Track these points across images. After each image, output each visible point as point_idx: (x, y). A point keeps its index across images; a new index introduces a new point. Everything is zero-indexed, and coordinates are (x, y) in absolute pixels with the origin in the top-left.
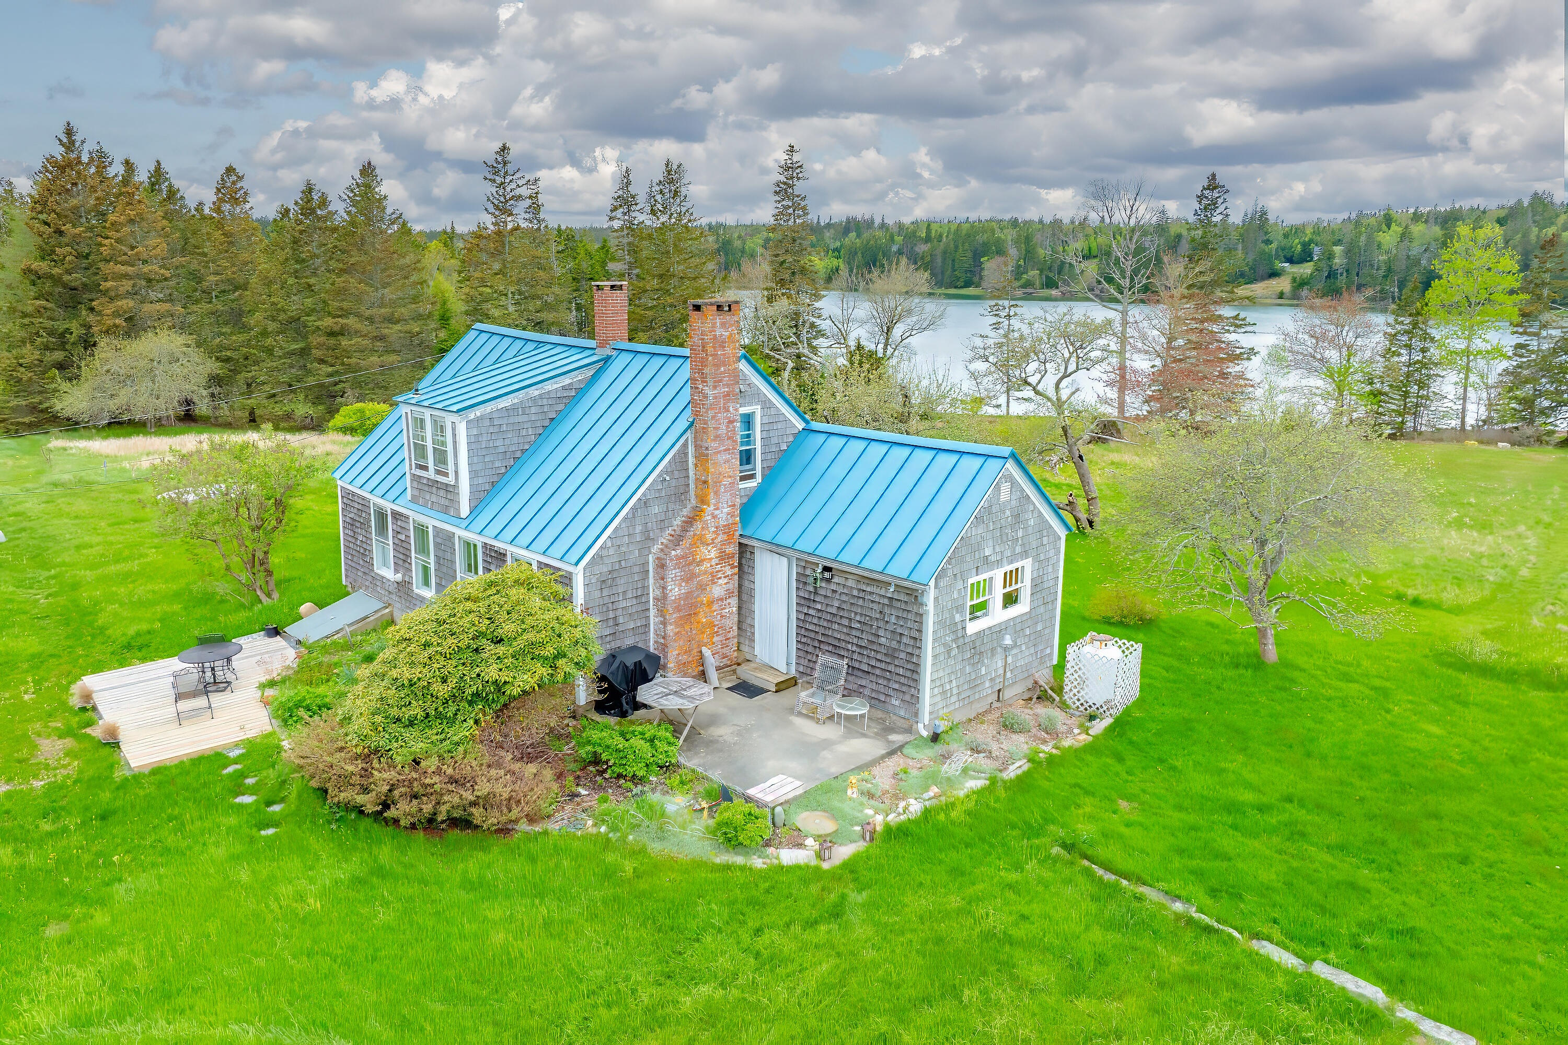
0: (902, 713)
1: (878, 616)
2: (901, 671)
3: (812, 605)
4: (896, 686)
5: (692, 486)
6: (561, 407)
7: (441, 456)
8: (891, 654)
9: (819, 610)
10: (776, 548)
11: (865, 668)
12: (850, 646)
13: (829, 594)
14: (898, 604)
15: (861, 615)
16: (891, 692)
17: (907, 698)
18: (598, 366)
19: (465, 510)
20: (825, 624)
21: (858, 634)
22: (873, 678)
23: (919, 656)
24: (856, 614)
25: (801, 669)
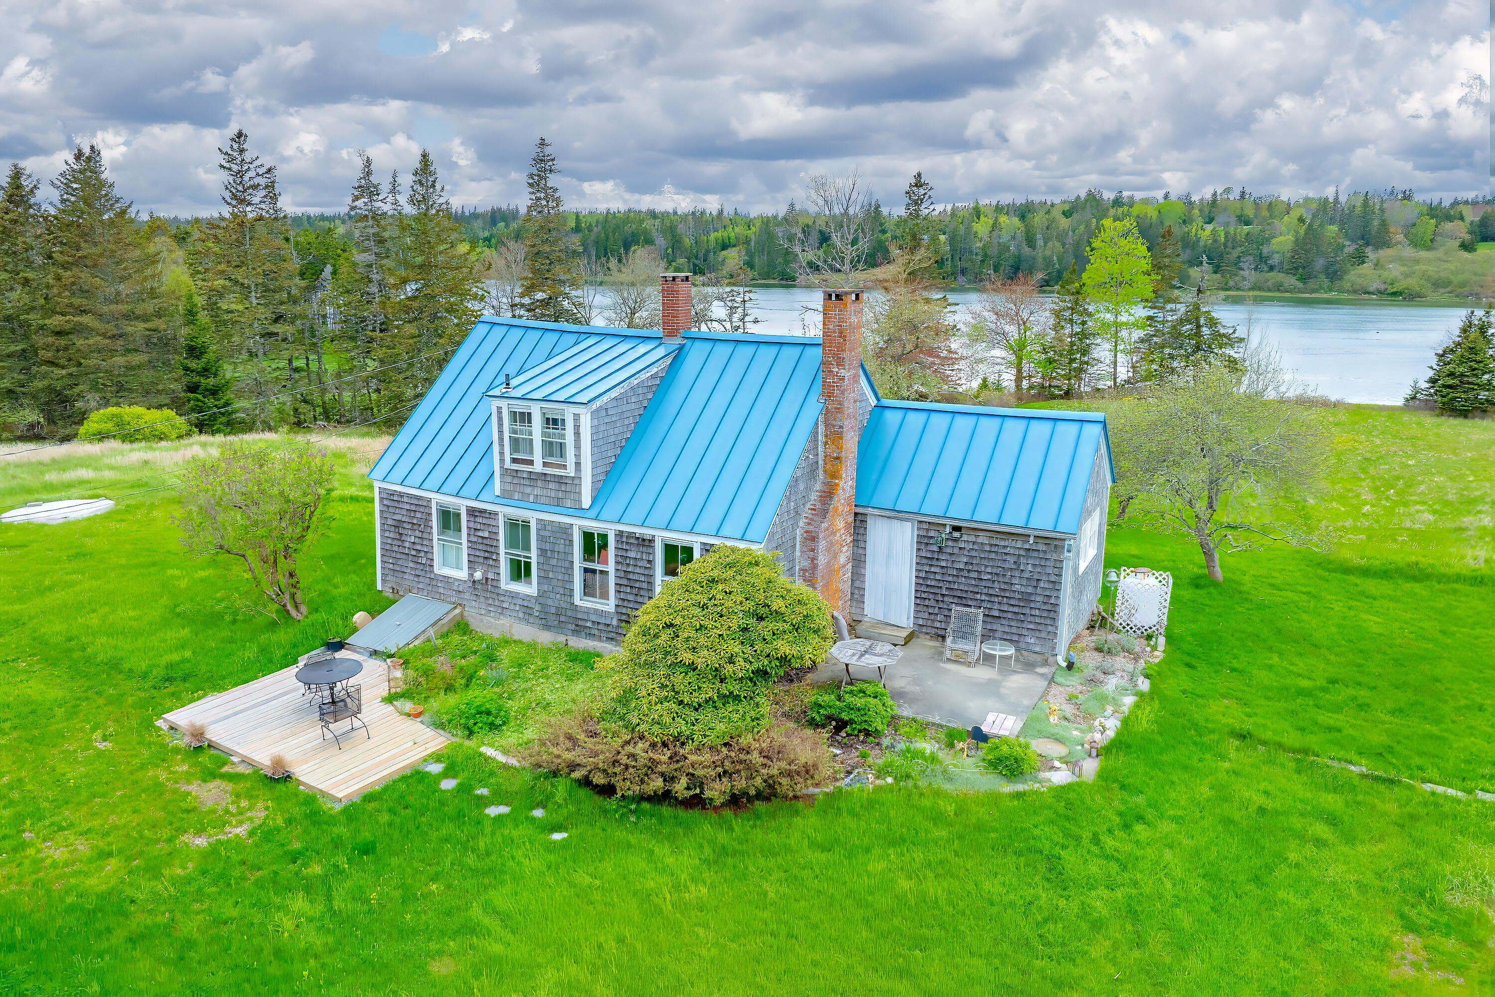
0: (1037, 649)
1: (1013, 566)
2: (1037, 612)
3: (934, 562)
4: (1032, 626)
5: (821, 462)
6: (650, 396)
7: (554, 449)
8: (1026, 599)
9: (943, 567)
10: (896, 514)
11: (996, 613)
12: (978, 596)
13: (956, 551)
14: (1035, 554)
15: (993, 567)
16: (1025, 632)
17: (1043, 635)
18: (673, 355)
19: (586, 502)
20: (950, 579)
21: (989, 584)
22: (1003, 622)
23: (1058, 597)
24: (986, 566)
25: (921, 622)
